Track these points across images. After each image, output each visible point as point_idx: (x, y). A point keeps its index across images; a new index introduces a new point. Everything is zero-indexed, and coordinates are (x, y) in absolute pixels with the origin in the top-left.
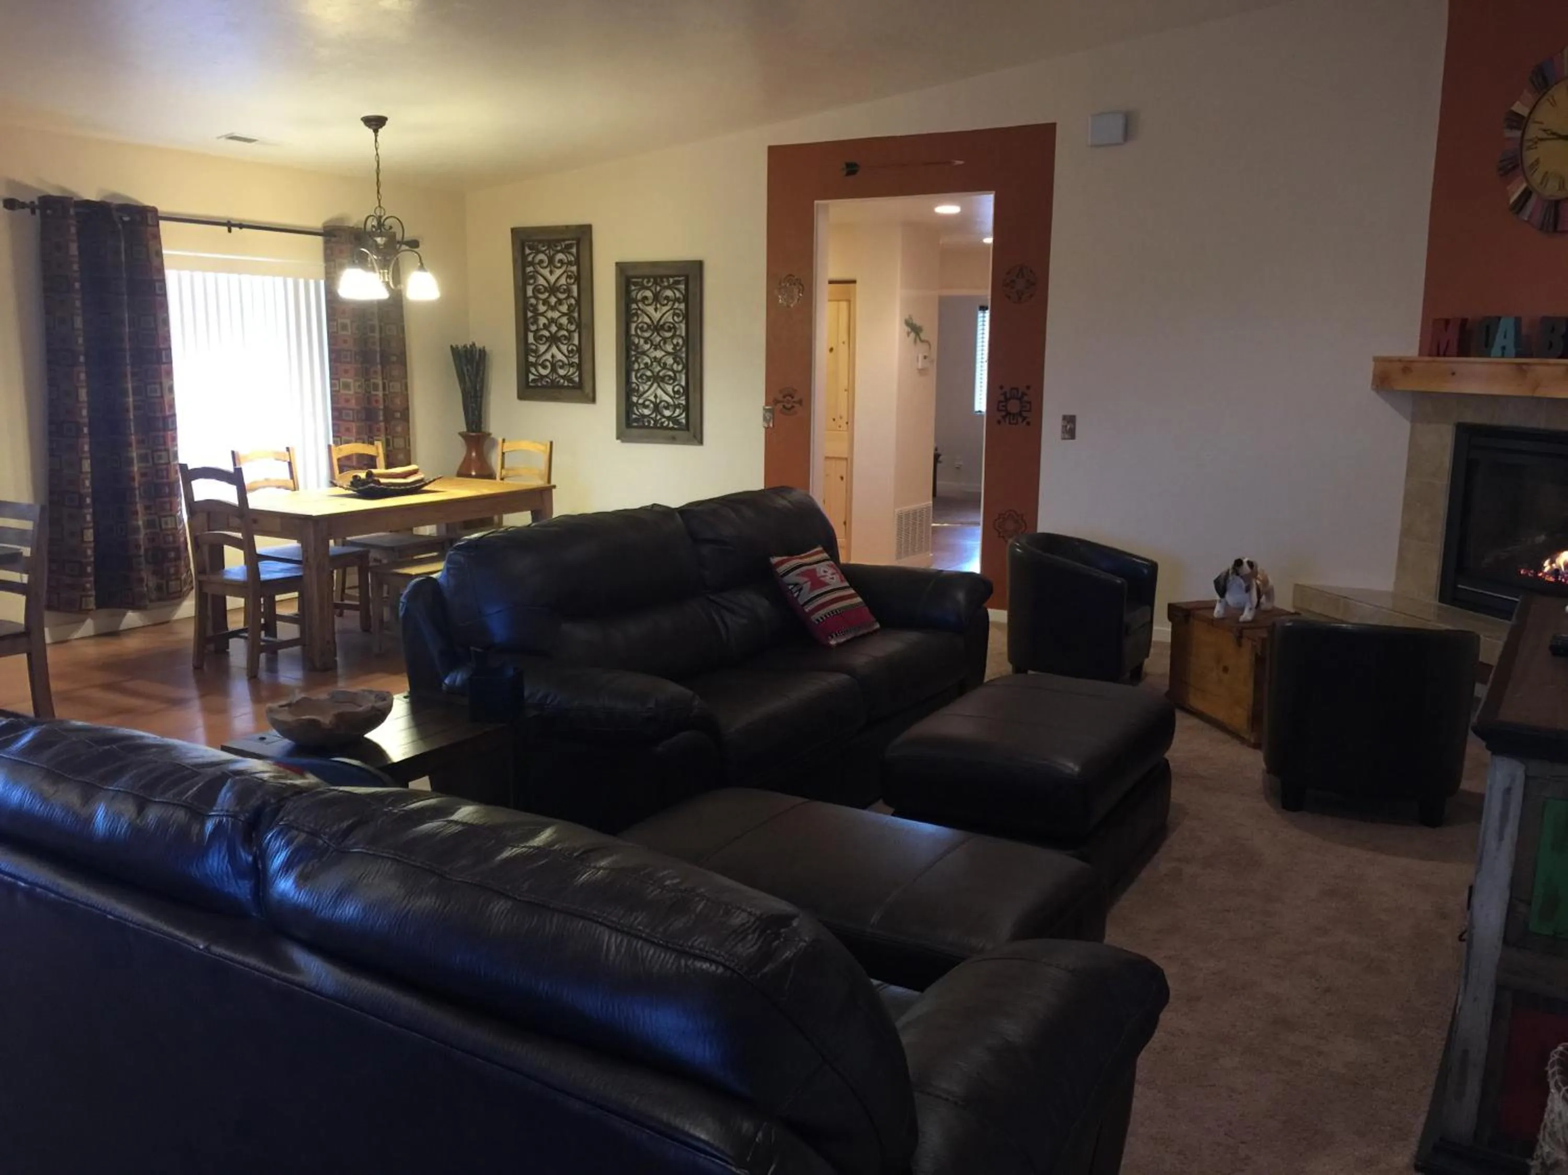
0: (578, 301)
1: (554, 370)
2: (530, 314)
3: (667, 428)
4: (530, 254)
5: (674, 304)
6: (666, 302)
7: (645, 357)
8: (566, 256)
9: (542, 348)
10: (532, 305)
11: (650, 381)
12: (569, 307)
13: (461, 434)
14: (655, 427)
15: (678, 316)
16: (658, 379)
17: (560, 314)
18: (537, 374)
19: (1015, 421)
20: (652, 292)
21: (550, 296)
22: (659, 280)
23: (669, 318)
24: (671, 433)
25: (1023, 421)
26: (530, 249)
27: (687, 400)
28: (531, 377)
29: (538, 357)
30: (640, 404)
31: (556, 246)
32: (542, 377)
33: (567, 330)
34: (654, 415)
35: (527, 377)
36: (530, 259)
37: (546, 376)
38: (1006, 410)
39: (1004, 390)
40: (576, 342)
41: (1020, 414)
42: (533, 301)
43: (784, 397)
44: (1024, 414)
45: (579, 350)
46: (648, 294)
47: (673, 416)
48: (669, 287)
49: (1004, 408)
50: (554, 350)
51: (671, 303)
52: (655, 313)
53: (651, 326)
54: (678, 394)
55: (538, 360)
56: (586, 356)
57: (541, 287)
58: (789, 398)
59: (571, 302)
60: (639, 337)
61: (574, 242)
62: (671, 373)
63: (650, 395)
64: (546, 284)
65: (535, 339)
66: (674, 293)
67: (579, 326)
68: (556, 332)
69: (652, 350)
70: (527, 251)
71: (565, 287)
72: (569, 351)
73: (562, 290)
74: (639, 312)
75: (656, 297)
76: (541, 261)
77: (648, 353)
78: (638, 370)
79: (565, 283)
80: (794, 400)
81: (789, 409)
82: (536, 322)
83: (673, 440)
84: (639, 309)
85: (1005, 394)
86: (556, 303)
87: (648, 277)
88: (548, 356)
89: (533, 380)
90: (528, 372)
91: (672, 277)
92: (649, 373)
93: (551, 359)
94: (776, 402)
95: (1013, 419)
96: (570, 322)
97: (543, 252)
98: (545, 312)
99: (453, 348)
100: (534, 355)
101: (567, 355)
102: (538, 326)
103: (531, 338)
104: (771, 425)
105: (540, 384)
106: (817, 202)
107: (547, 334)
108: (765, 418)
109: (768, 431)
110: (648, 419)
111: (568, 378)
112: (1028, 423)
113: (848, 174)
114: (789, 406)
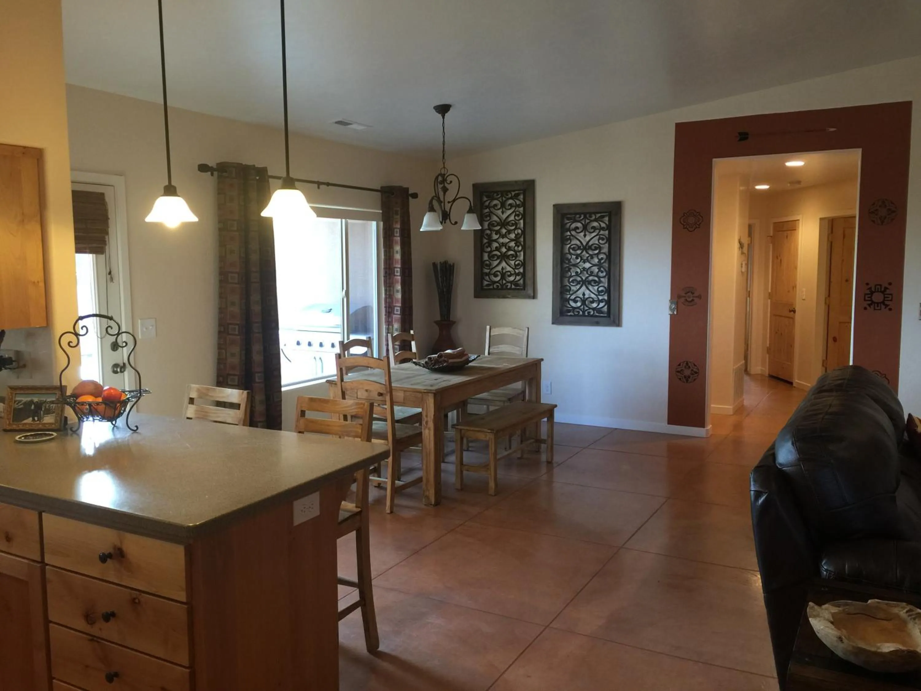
0: (524, 232)
1: (503, 277)
2: (485, 241)
3: (593, 316)
4: (487, 201)
5: (599, 232)
6: (593, 230)
7: (577, 268)
8: (514, 201)
9: (495, 263)
10: (487, 234)
11: (580, 284)
12: (516, 235)
13: (437, 323)
14: (584, 315)
15: (603, 239)
16: (586, 283)
17: (509, 240)
18: (490, 280)
19: (879, 308)
20: (582, 224)
21: (501, 228)
22: (588, 216)
23: (595, 241)
24: (596, 319)
25: (885, 308)
26: (487, 197)
27: (609, 296)
28: (486, 283)
29: (491, 269)
30: (572, 300)
31: (508, 195)
32: (493, 283)
33: (514, 251)
34: (582, 307)
35: (482, 283)
36: (487, 203)
37: (497, 282)
38: (871, 300)
39: (869, 286)
40: (522, 258)
41: (883, 303)
42: (488, 232)
43: (686, 294)
44: (886, 302)
45: (524, 264)
46: (579, 225)
47: (598, 307)
48: (596, 220)
49: (869, 299)
50: (503, 264)
51: (598, 231)
52: (585, 238)
53: (580, 246)
54: (601, 293)
55: (492, 271)
56: (529, 267)
57: (494, 222)
58: (690, 294)
59: (518, 232)
60: (571, 254)
61: (522, 192)
62: (596, 279)
63: (580, 294)
64: (498, 220)
65: (489, 257)
66: (599, 223)
67: (524, 248)
68: (506, 252)
69: (581, 263)
70: (485, 199)
71: (513, 222)
72: (515, 265)
73: (511, 225)
74: (571, 237)
75: (585, 228)
76: (496, 205)
77: (578, 265)
78: (571, 276)
79: (514, 219)
80: (694, 295)
81: (689, 302)
82: (490, 245)
83: (597, 324)
84: (572, 235)
85: (870, 288)
86: (506, 233)
87: (580, 214)
88: (499, 268)
89: (487, 285)
90: (483, 279)
91: (598, 213)
92: (579, 279)
93: (501, 271)
94: (679, 297)
95: (878, 306)
96: (516, 245)
97: (497, 199)
98: (497, 239)
99: (434, 265)
100: (488, 268)
101: (514, 267)
102: (491, 249)
103: (486, 256)
104: (675, 313)
105: (491, 287)
106: (714, 160)
107: (499, 254)
108: (670, 308)
109: (672, 317)
110: (578, 310)
111: (514, 283)
112: (890, 309)
113: (740, 140)
114: (690, 300)
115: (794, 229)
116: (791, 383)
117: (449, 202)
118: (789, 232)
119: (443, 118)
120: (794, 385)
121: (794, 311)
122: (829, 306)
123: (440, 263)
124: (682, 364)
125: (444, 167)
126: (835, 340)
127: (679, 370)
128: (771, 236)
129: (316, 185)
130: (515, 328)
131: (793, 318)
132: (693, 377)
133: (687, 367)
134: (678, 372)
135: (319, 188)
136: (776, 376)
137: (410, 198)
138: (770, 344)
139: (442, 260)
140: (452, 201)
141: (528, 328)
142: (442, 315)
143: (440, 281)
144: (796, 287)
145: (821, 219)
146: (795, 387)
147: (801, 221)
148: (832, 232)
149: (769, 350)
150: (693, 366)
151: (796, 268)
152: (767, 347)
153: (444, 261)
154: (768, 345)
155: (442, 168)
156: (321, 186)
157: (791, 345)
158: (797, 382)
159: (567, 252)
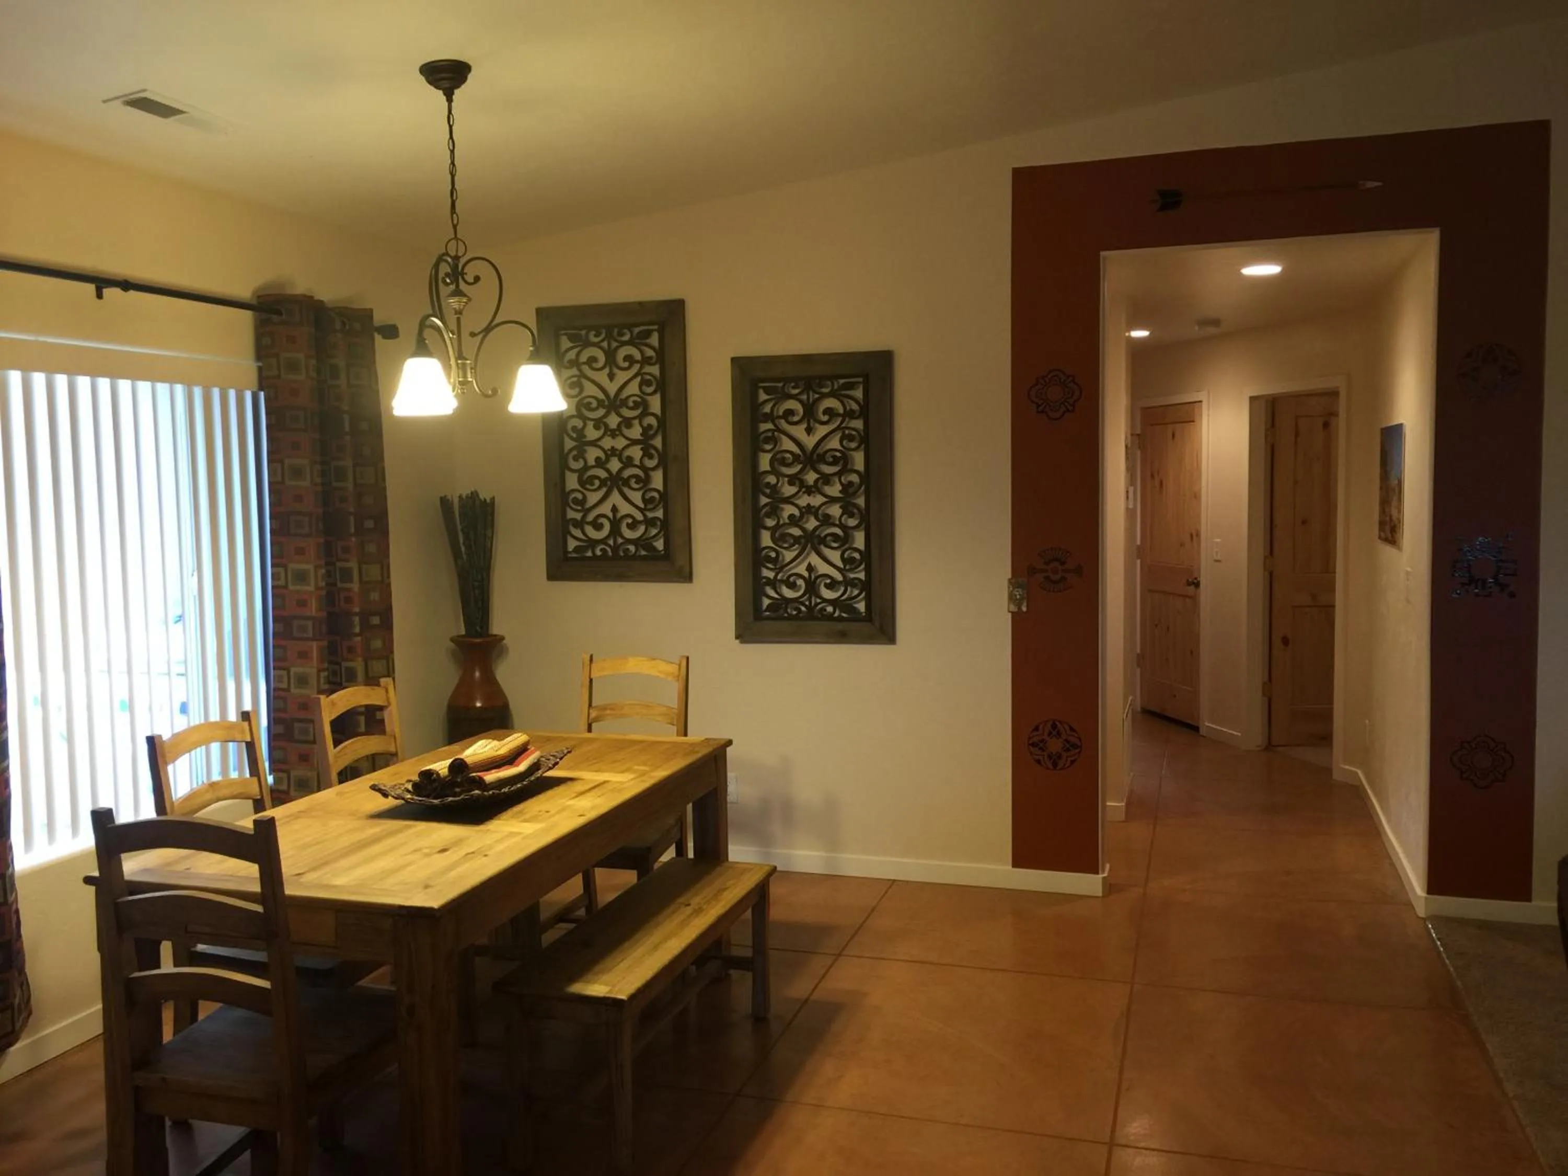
0: (662, 423)
1: (615, 530)
2: (570, 444)
3: (830, 617)
5: (843, 422)
6: (826, 418)
7: (791, 507)
8: (638, 349)
9: (593, 498)
10: (574, 429)
11: (800, 543)
12: (644, 430)
13: (456, 641)
14: (808, 617)
15: (852, 439)
16: (814, 541)
17: (626, 442)
18: (583, 537)
19: (1486, 592)
20: (802, 402)
22: (814, 384)
23: (834, 443)
24: (840, 626)
25: (1501, 591)
27: (868, 571)
28: (574, 544)
29: (587, 511)
30: (780, 582)
31: (622, 335)
32: (593, 543)
33: (641, 467)
34: (805, 599)
35: (565, 545)
37: (603, 542)
38: (1469, 575)
40: (659, 485)
41: (1496, 579)
42: (577, 422)
43: (1048, 563)
44: (1504, 580)
45: (664, 498)
46: (795, 405)
47: (842, 599)
48: (834, 394)
49: (1464, 572)
50: (616, 498)
51: (839, 420)
52: (811, 437)
53: (799, 455)
54: (851, 564)
55: (587, 515)
56: (676, 507)
58: (1056, 564)
59: (650, 422)
60: (776, 474)
61: (655, 327)
62: (837, 531)
63: (798, 567)
65: (582, 483)
66: (842, 402)
67: (664, 461)
68: (621, 471)
69: (801, 495)
71: (637, 399)
72: (644, 500)
73: (631, 404)
74: (777, 434)
75: (809, 412)
76: (593, 359)
77: (794, 500)
78: (776, 527)
79: (638, 392)
80: (1066, 567)
81: (1055, 582)
83: (842, 637)
84: (779, 430)
86: (619, 425)
87: (796, 380)
88: (606, 509)
89: (576, 549)
90: (566, 534)
91: (839, 377)
92: (797, 532)
93: (610, 515)
94: (1032, 571)
96: (647, 454)
97: (597, 345)
98: (599, 439)
99: (445, 503)
100: (579, 508)
101: (642, 506)
102: (586, 462)
103: (572, 482)
104: (1024, 609)
105: (589, 554)
106: (1103, 254)
107: (603, 474)
108: (1011, 598)
109: (1017, 618)
110: (796, 605)
111: (643, 543)
112: (1512, 595)
113: (1163, 208)
114: (1057, 577)
115: (1191, 419)
116: (1196, 729)
117: (473, 335)
118: (1178, 426)
119: (450, 100)
120: (1203, 731)
121: (1197, 585)
122: (1271, 574)
123: (460, 497)
124: (1041, 727)
125: (456, 238)
126: (1285, 641)
127: (1035, 739)
128: (1138, 435)
129: (91, 288)
130: (654, 659)
131: (1194, 599)
132: (1067, 757)
133: (1054, 733)
134: (1033, 745)
135: (100, 296)
136: (1158, 711)
137: (378, 338)
138: (1142, 649)
139: (465, 492)
140: (480, 333)
141: (688, 658)
142: (468, 623)
143: (461, 541)
144: (1198, 535)
145: (1253, 399)
146: (1203, 736)
147: (1204, 405)
148: (1273, 425)
149: (1141, 660)
150: (1068, 732)
151: (1197, 496)
152: (1138, 655)
153: (469, 492)
154: (1138, 651)
155: (452, 239)
156: (107, 292)
157: (1194, 653)
158: (1208, 726)
159: (768, 468)
